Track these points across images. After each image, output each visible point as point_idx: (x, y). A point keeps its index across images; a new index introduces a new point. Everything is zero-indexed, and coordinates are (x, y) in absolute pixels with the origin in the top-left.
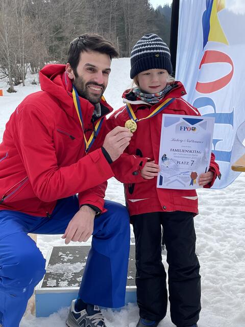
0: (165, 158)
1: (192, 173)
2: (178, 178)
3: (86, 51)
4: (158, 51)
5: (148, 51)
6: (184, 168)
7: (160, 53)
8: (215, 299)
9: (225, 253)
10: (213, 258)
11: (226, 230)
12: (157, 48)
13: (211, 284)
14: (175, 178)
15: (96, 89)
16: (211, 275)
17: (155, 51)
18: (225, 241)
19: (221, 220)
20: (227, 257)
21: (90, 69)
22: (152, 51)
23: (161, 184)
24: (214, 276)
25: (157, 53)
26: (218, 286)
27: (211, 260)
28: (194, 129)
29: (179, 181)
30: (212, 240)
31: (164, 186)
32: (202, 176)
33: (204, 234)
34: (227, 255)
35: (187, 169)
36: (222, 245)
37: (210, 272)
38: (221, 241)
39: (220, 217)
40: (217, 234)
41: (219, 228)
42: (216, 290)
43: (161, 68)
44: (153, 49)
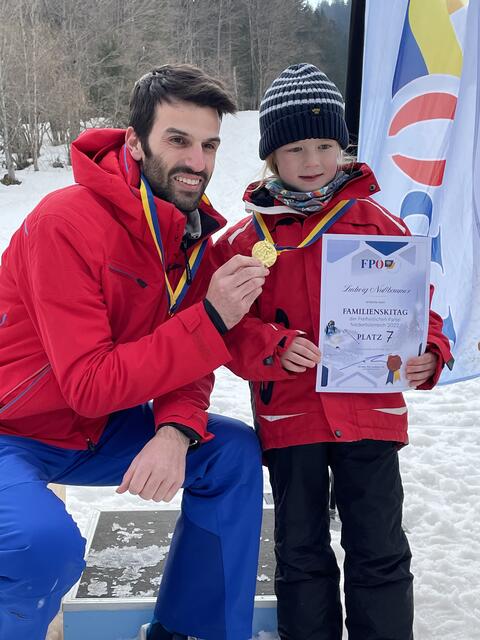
0: (331, 328)
1: (390, 358)
2: (361, 370)
4: (318, 101)
5: (297, 102)
6: (372, 347)
7: (321, 106)
8: (443, 624)
9: (466, 527)
10: (438, 537)
11: (467, 477)
12: (315, 96)
13: (435, 593)
14: (355, 369)
15: (189, 182)
16: (434, 574)
17: (312, 101)
18: (464, 502)
19: (456, 457)
20: (469, 536)
21: (177, 140)
22: (305, 101)
23: (324, 383)
24: (440, 575)
25: (316, 106)
26: (450, 596)
27: (434, 542)
28: (389, 264)
29: (363, 376)
30: (435, 499)
31: (331, 388)
32: (411, 363)
33: (420, 485)
34: (469, 531)
35: (377, 350)
36: (457, 510)
37: (433, 568)
38: (455, 500)
39: (454, 449)
40: (448, 487)
41: (451, 473)
42: (445, 606)
43: (324, 138)
44: (308, 96)
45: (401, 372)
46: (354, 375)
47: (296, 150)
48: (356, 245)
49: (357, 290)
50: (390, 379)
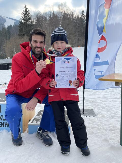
0: (57, 75)
1: (70, 81)
2: (64, 83)
3: (33, 35)
4: (61, 33)
6: (66, 79)
7: (61, 34)
8: (97, 132)
9: (107, 116)
12: (60, 32)
13: (97, 126)
14: (62, 83)
15: (38, 49)
16: (98, 123)
17: (59, 33)
18: (109, 111)
19: (110, 104)
21: (35, 42)
22: (58, 33)
23: (57, 86)
24: (99, 124)
25: (60, 34)
26: (99, 127)
27: (101, 118)
28: (68, 62)
29: (64, 85)
30: (104, 111)
31: (58, 87)
32: (74, 82)
33: (101, 108)
34: (107, 117)
35: (67, 79)
36: (107, 113)
38: (107, 111)
41: (108, 107)
42: (98, 129)
44: (59, 32)
45: (72, 84)
46: (62, 85)
47: (57, 43)
48: (62, 59)
49: (62, 67)
50: (70, 85)
